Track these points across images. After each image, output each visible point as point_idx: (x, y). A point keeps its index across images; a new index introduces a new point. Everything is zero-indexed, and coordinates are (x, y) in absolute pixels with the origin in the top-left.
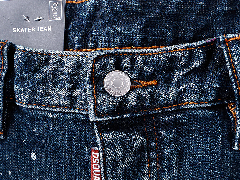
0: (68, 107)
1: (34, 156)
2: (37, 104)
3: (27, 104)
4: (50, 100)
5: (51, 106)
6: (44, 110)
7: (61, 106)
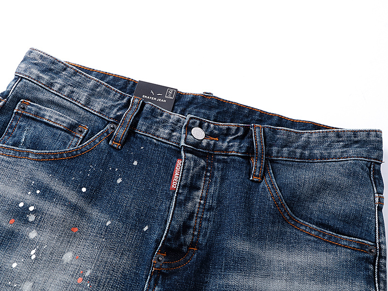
0: (167, 140)
1: (135, 163)
2: (149, 134)
3: (143, 132)
4: (158, 133)
5: (158, 137)
6: (152, 138)
7: (163, 138)
